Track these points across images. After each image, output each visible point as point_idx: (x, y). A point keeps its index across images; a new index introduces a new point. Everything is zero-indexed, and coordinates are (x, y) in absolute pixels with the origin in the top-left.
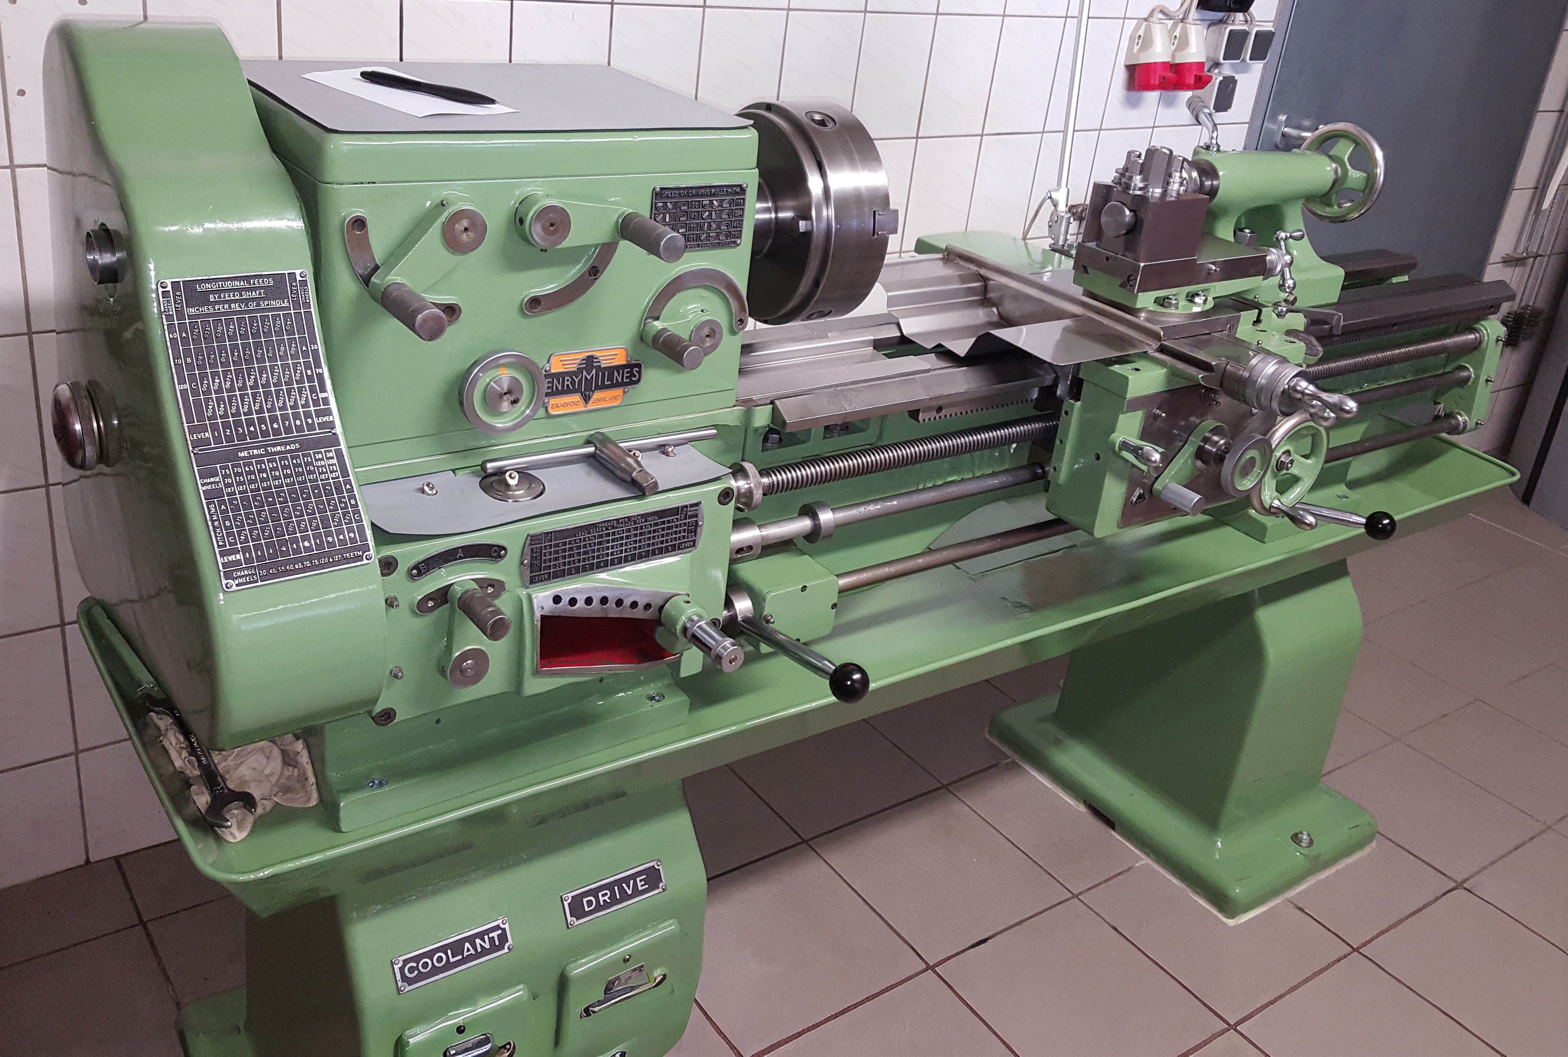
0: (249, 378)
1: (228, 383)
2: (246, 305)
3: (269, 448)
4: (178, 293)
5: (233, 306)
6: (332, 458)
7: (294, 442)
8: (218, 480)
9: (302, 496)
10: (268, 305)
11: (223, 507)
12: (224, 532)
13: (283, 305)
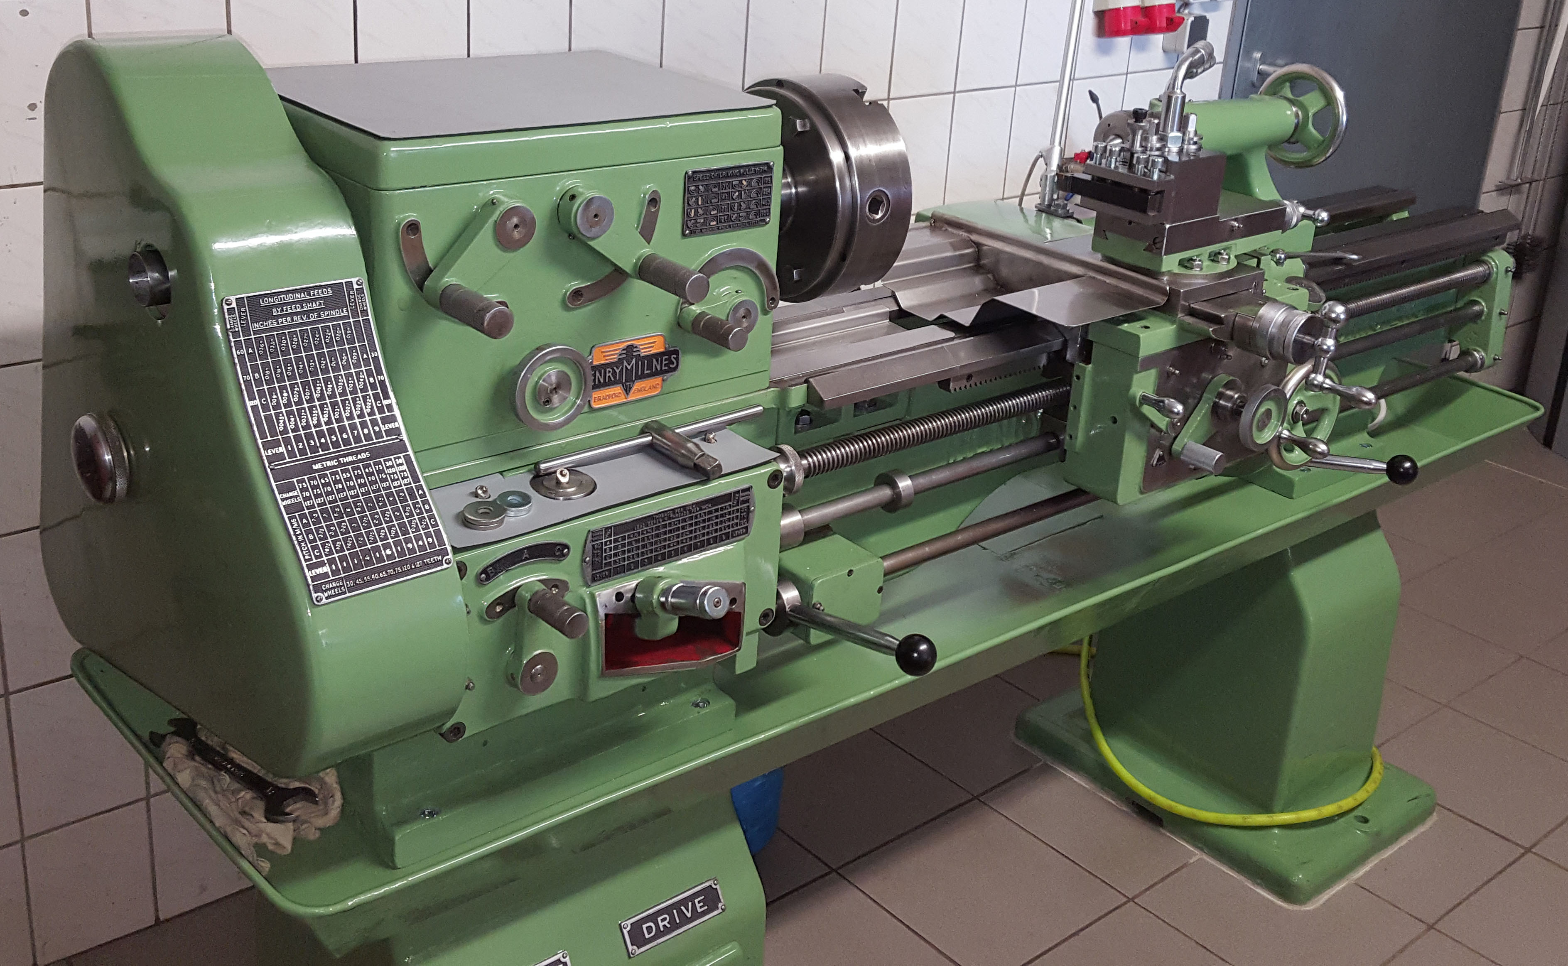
0: (315, 390)
1: (296, 396)
2: (308, 317)
3: (341, 459)
4: (243, 309)
5: (295, 318)
6: (402, 464)
7: (365, 451)
8: (296, 494)
9: (378, 505)
10: (328, 315)
11: (305, 521)
12: (309, 546)
13: (342, 314)
